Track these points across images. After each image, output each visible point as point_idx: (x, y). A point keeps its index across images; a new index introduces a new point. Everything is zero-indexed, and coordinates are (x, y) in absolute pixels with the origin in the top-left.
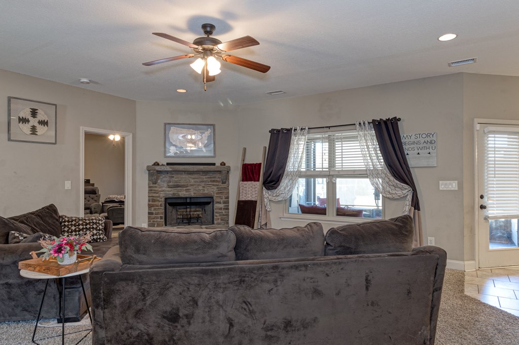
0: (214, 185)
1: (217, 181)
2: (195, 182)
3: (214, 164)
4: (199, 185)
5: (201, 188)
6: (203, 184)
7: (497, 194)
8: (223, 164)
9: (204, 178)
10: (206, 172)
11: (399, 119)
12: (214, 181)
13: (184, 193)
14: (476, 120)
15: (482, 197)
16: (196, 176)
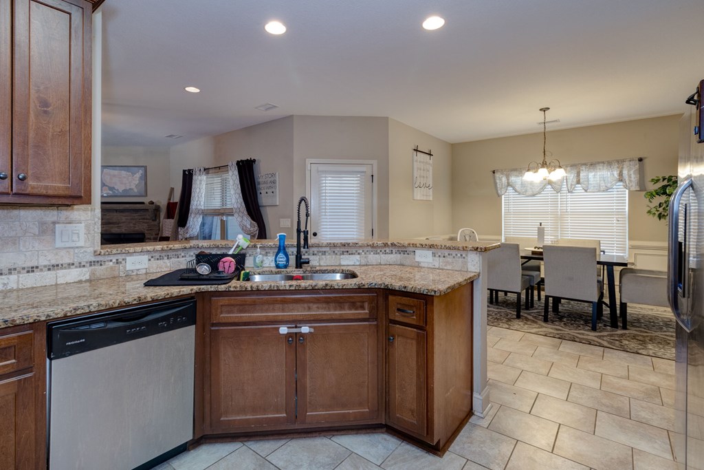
0: (144, 222)
1: (147, 219)
2: (127, 219)
3: (143, 203)
4: (129, 223)
5: (132, 225)
6: (134, 222)
7: (330, 231)
8: (152, 203)
9: (136, 215)
10: (136, 211)
11: (254, 161)
12: (144, 219)
13: (116, 229)
14: (308, 161)
15: (315, 234)
16: (127, 214)
